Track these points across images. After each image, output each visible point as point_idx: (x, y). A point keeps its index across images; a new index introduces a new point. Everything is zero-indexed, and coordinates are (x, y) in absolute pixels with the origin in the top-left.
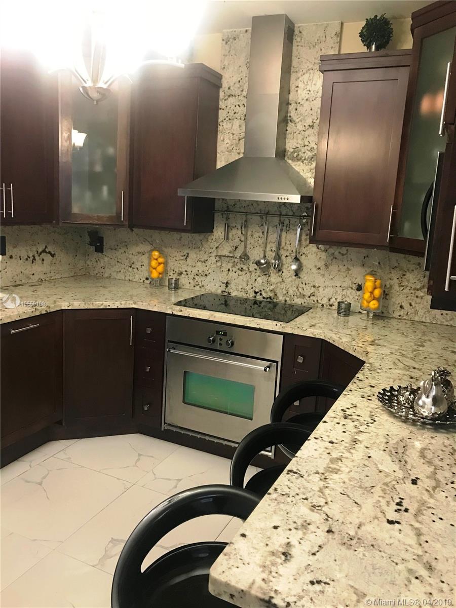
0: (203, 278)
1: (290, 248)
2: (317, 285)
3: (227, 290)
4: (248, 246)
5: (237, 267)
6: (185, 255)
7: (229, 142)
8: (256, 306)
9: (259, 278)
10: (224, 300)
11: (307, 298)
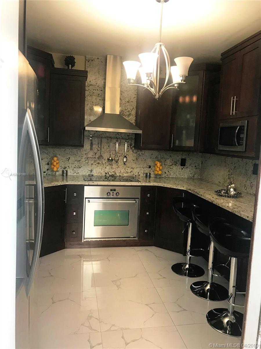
0: (78, 169)
1: (121, 153)
2: (133, 167)
3: (91, 174)
4: (102, 153)
5: (96, 162)
6: (68, 159)
9: (108, 166)
11: (129, 173)
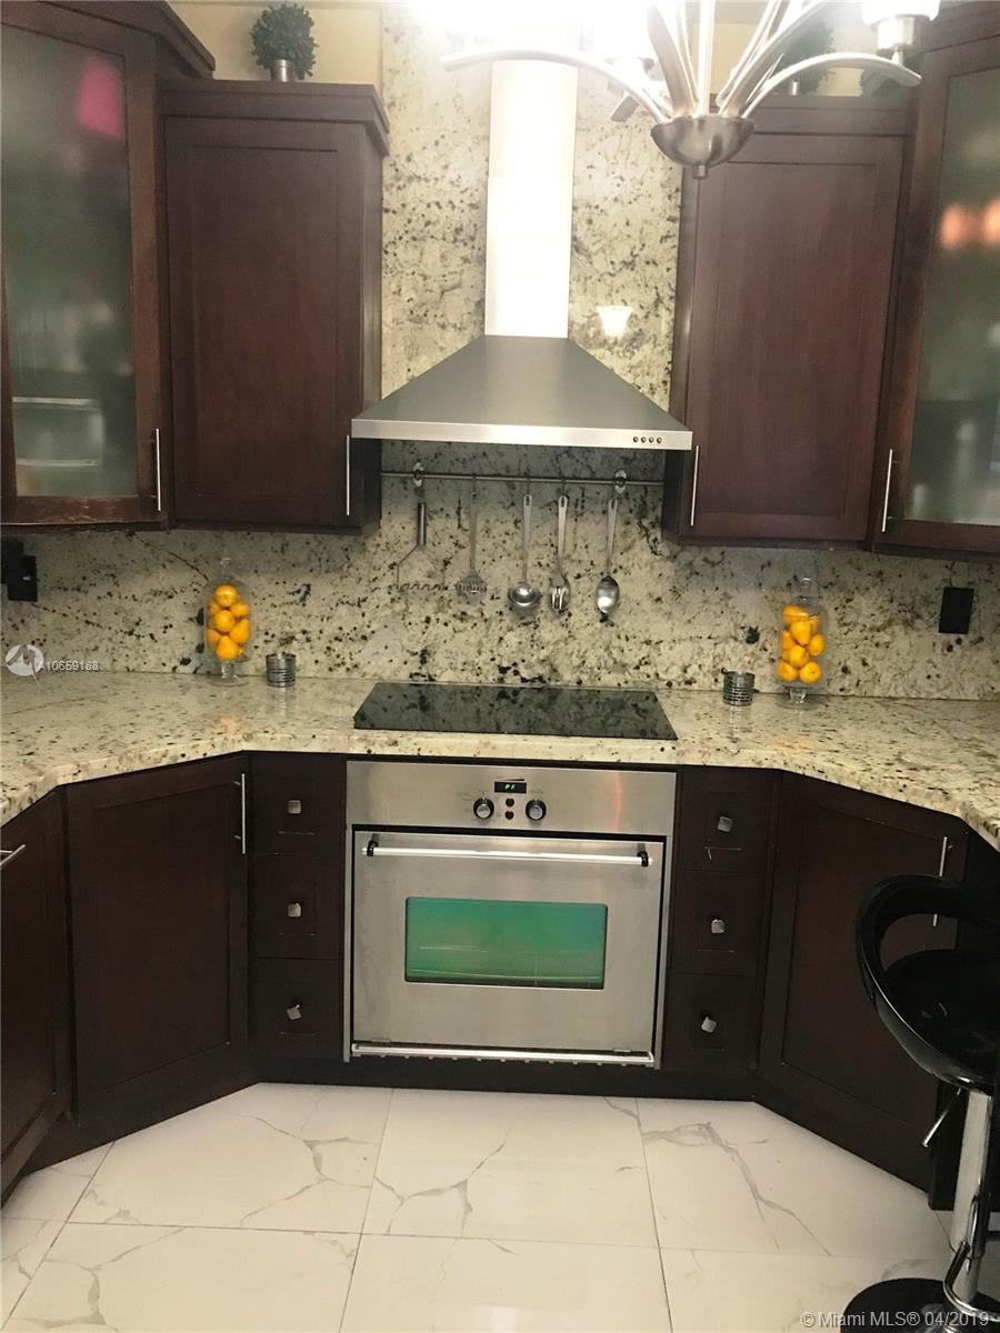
0: (354, 647)
1: (585, 557)
2: (655, 639)
3: (424, 671)
4: (479, 558)
5: (450, 612)
6: (299, 592)
7: (413, 296)
8: (504, 701)
9: (510, 634)
10: (418, 696)
11: (631, 671)
